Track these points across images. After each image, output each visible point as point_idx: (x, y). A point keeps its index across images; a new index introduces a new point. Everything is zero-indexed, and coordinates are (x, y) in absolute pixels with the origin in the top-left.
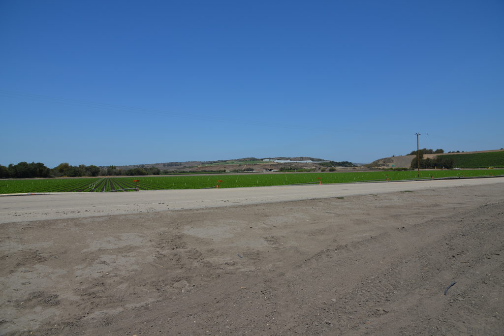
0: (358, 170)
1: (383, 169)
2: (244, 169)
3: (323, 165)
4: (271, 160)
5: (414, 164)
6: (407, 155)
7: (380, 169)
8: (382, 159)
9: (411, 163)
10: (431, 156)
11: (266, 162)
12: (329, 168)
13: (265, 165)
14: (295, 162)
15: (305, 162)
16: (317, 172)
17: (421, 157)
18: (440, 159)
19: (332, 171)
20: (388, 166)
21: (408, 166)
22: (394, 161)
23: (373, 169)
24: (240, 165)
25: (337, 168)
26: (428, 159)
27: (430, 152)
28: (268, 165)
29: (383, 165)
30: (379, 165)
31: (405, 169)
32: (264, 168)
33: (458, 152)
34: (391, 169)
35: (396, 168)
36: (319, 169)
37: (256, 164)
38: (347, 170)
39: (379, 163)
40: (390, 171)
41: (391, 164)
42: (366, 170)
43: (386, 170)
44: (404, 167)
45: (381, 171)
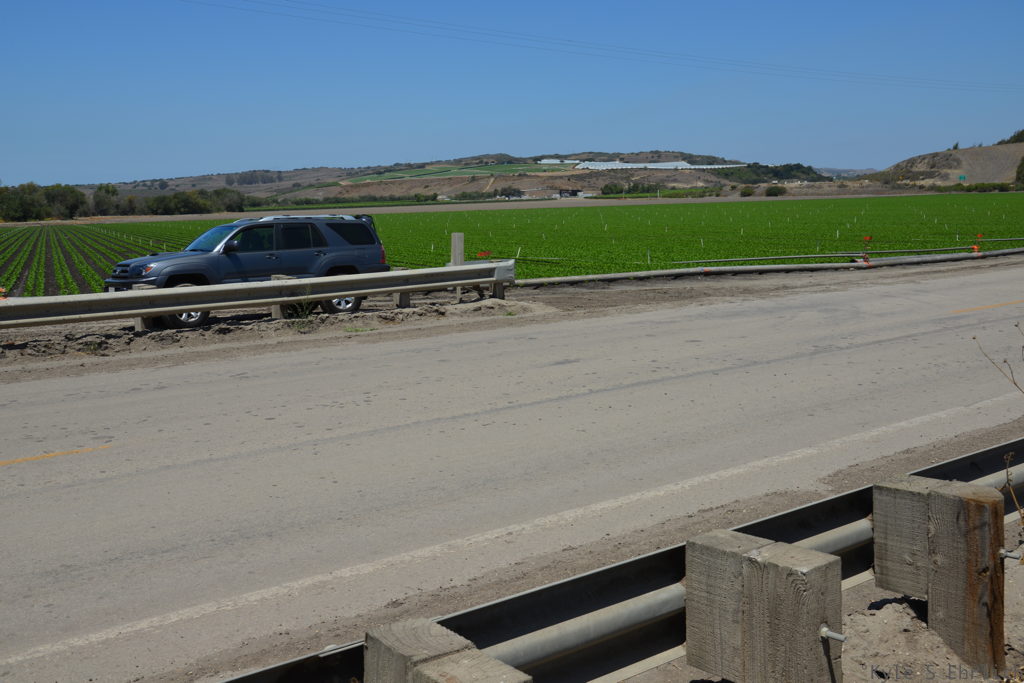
1: (933, 188)
2: (488, 189)
3: (727, 174)
4: (566, 162)
6: (1000, 143)
7: (921, 187)
8: (923, 158)
9: (1015, 169)
11: (552, 167)
12: (764, 186)
13: (552, 177)
14: (641, 166)
15: (670, 165)
16: (730, 198)
19: (776, 195)
20: (945, 177)
21: (1009, 176)
22: (964, 163)
23: (900, 187)
24: (474, 179)
25: (787, 185)
28: (561, 177)
29: (930, 175)
30: (915, 176)
31: (1003, 188)
32: (552, 188)
34: (959, 188)
35: (974, 183)
37: (525, 175)
38: (820, 191)
39: (915, 169)
40: (954, 193)
41: (956, 171)
42: (878, 192)
43: (941, 191)
44: (997, 182)
45: (929, 193)
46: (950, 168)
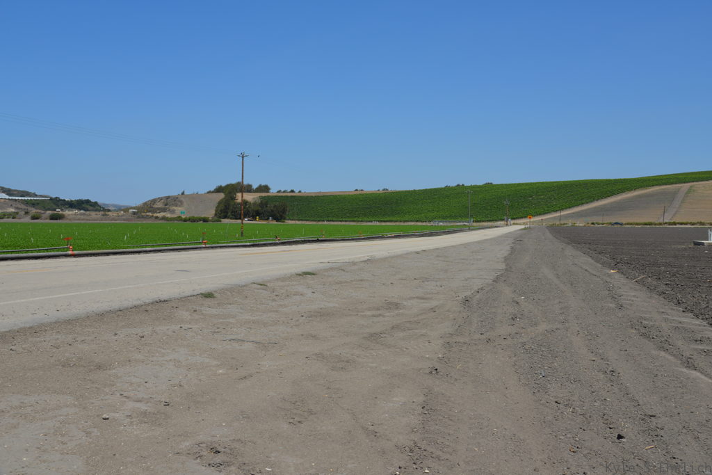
0: (113, 219)
1: (164, 218)
3: (34, 204)
5: (221, 211)
6: (208, 193)
7: (157, 218)
8: (161, 199)
9: (215, 208)
10: (250, 197)
12: (49, 212)
16: (22, 220)
17: (234, 199)
18: (264, 202)
19: (57, 219)
20: (173, 212)
21: (210, 213)
22: (185, 203)
23: (143, 217)
25: (67, 212)
26: (245, 203)
27: (249, 189)
29: (164, 210)
30: (154, 211)
31: (205, 220)
33: (292, 191)
34: (179, 219)
35: (188, 216)
36: (27, 213)
38: (88, 218)
39: (155, 206)
40: (176, 222)
41: (180, 208)
42: (128, 220)
43: (168, 221)
44: (203, 216)
45: (160, 222)
46: (176, 206)
